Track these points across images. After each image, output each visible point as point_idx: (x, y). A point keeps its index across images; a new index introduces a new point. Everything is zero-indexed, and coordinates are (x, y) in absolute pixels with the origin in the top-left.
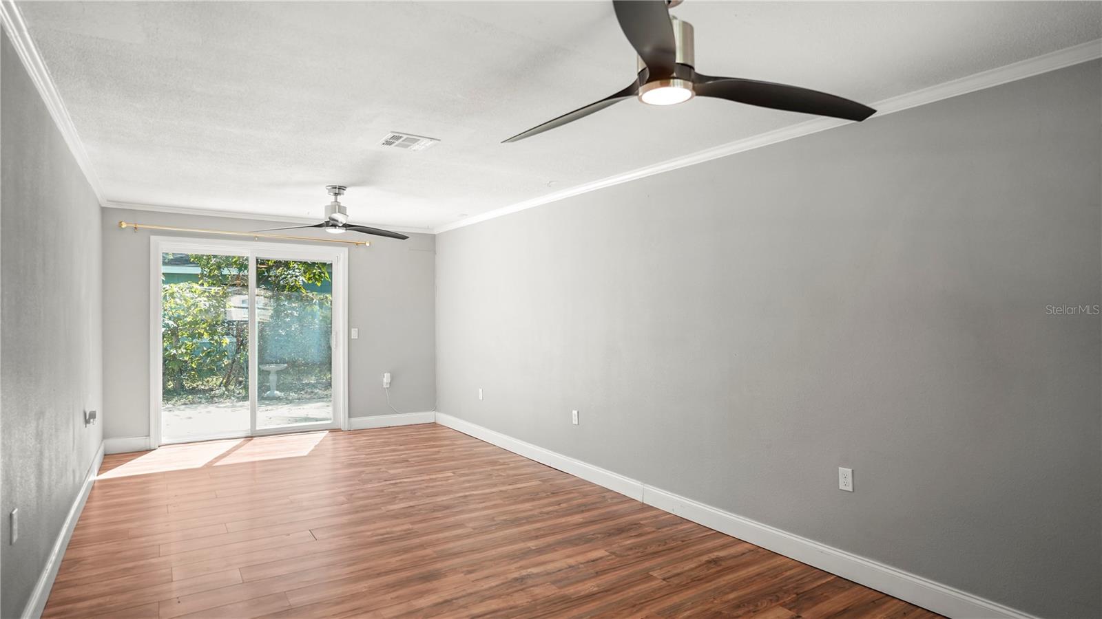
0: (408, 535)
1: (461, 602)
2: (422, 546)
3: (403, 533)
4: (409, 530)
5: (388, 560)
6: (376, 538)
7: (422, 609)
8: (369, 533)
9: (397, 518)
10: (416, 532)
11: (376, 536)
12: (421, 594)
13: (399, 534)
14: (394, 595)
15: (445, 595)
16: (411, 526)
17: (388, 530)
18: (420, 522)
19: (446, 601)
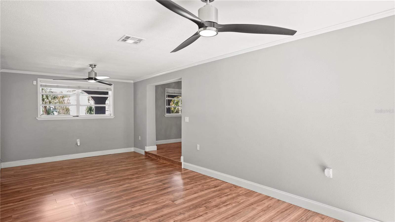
0: (133, 205)
1: (117, 186)
2: (127, 200)
3: (135, 206)
4: (133, 207)
5: (139, 194)
6: (146, 202)
7: (127, 184)
8: (150, 204)
9: (139, 214)
10: (129, 207)
11: (146, 203)
12: (127, 187)
13: (137, 205)
14: (135, 186)
15: (121, 187)
16: (132, 209)
17: (142, 207)
18: (128, 212)
19: (121, 186)
